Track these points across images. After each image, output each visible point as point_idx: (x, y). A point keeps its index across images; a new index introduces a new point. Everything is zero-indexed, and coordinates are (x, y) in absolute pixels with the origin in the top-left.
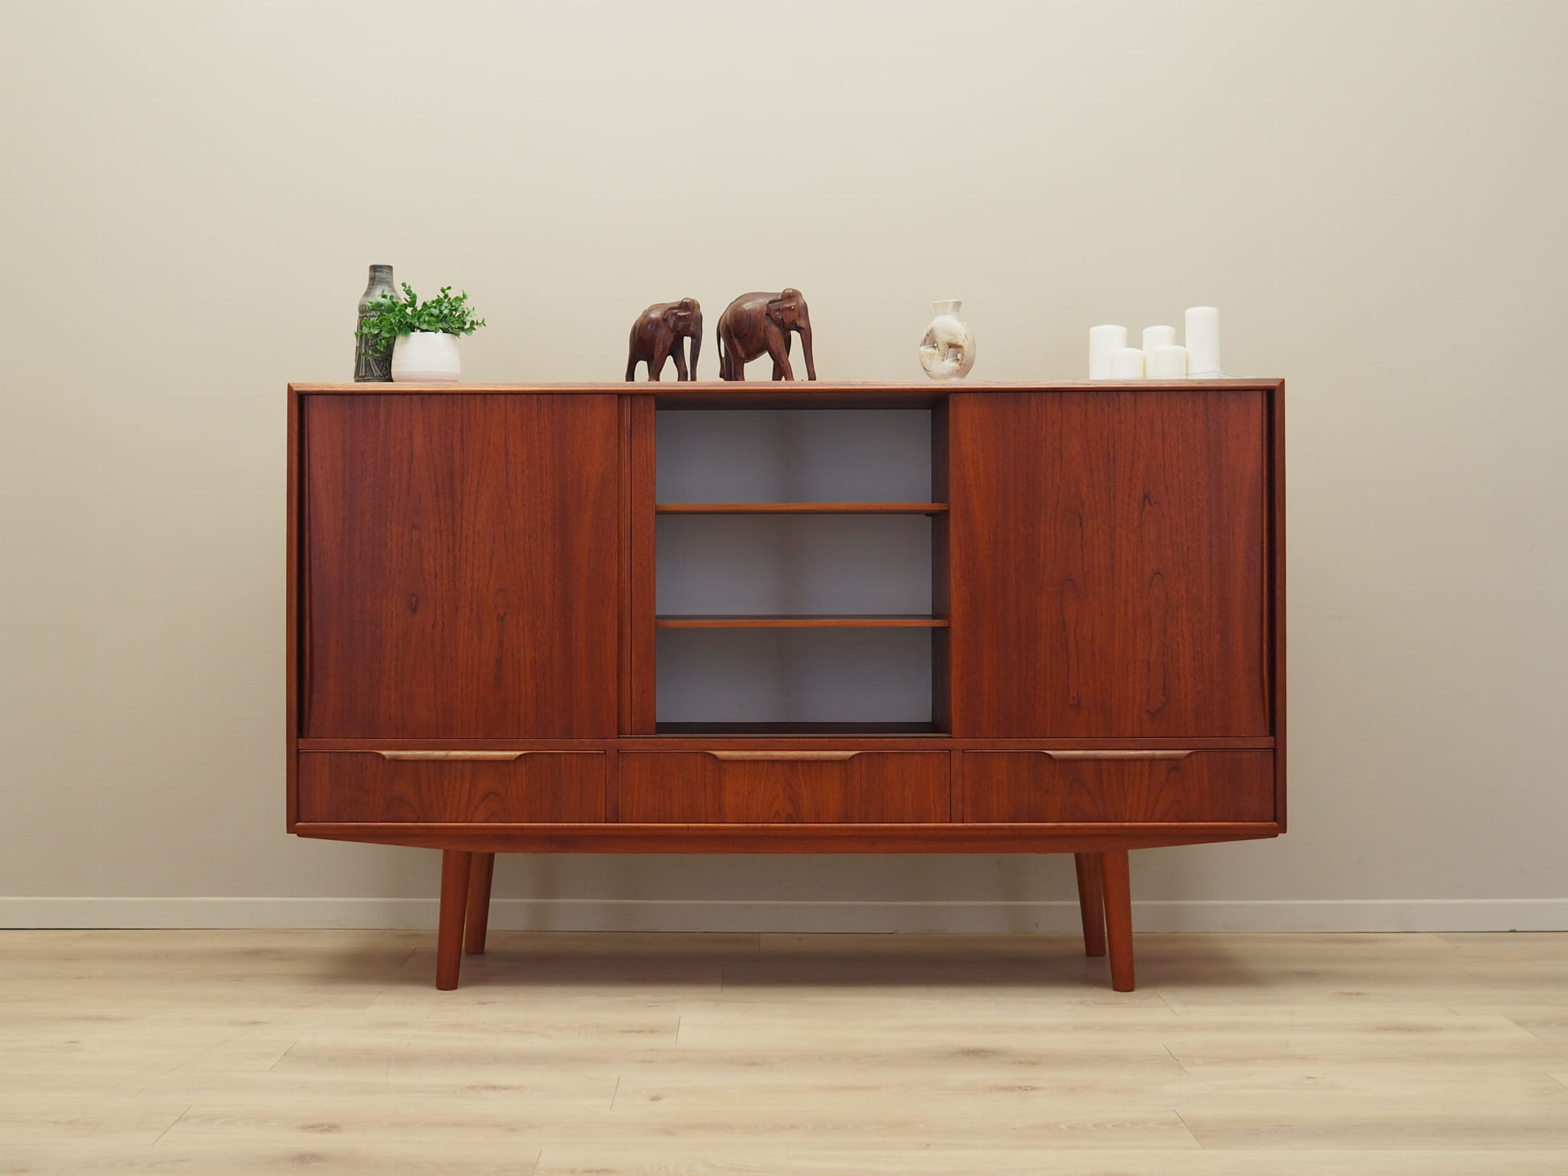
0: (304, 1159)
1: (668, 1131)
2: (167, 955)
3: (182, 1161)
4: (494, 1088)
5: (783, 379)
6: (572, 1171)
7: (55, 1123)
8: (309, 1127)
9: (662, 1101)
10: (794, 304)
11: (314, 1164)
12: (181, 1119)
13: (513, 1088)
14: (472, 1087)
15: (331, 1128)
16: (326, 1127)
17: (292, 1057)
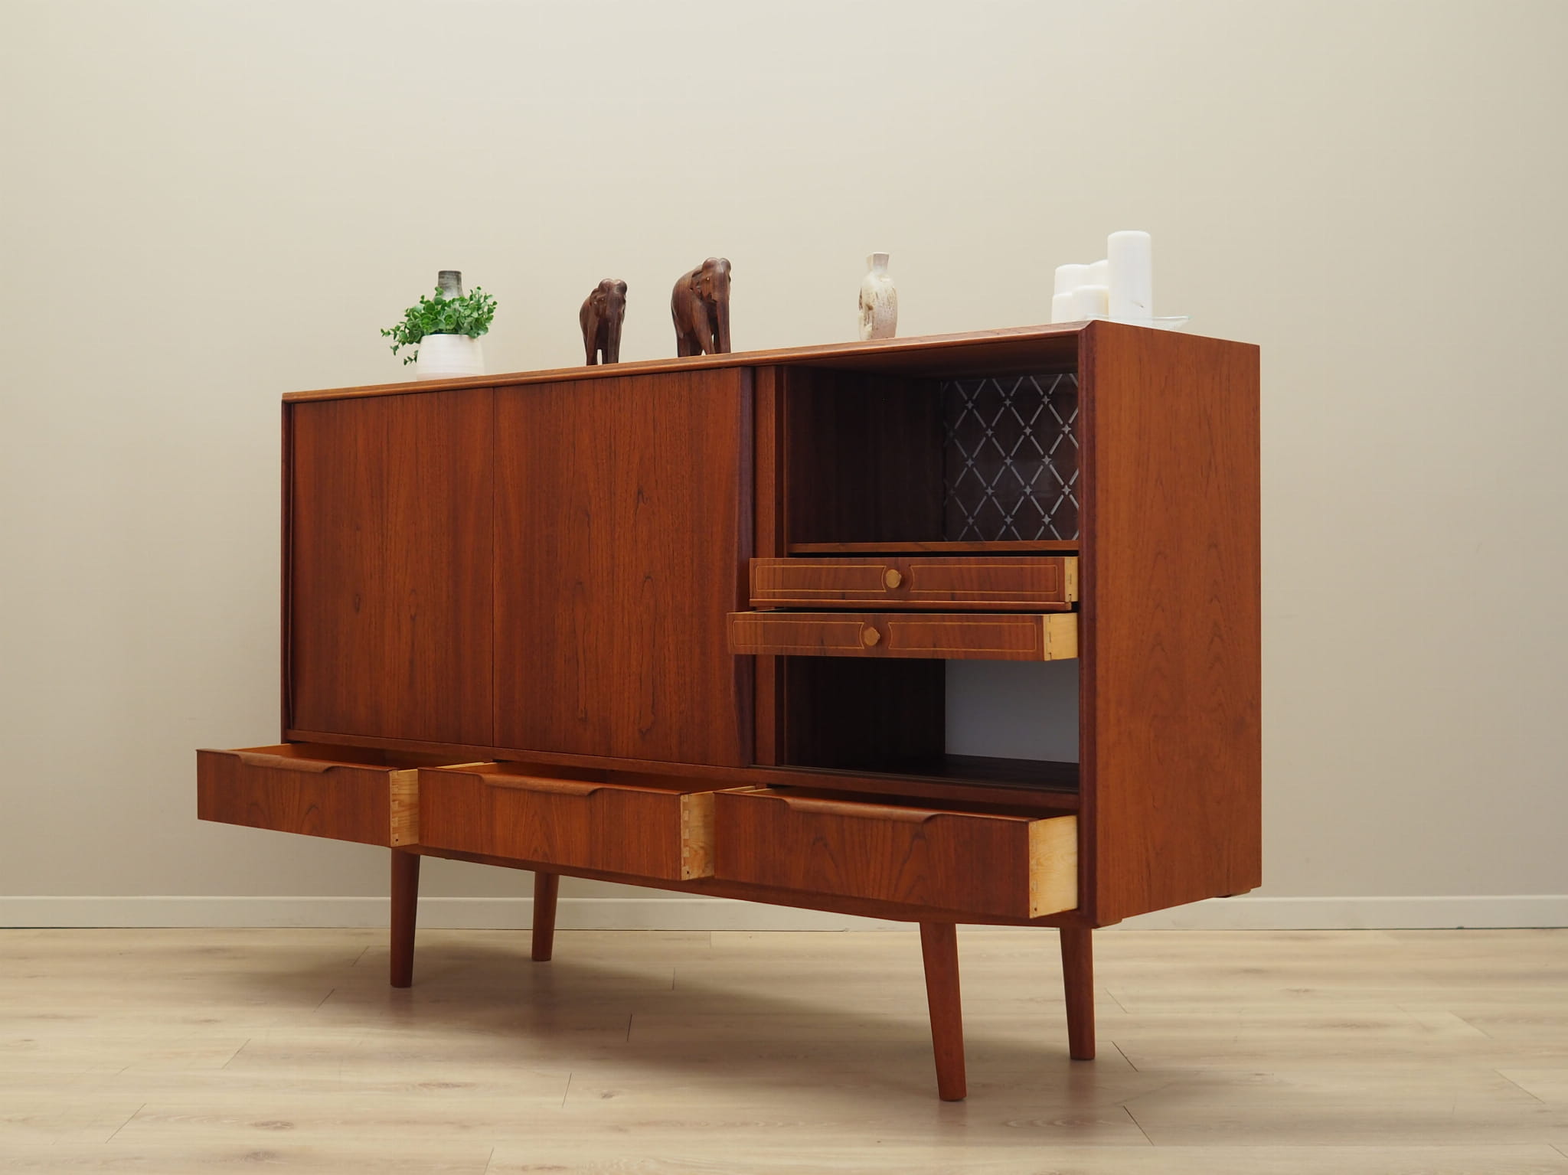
0: (256, 1156)
1: (619, 1128)
2: (121, 954)
3: (136, 1158)
4: (447, 1085)
5: (703, 353)
6: (524, 1169)
7: (10, 1121)
8: (263, 1124)
9: (614, 1099)
10: (710, 274)
11: (267, 1161)
12: (136, 1116)
13: (466, 1085)
14: (425, 1085)
15: (285, 1125)
16: (279, 1125)
17: (246, 1055)
